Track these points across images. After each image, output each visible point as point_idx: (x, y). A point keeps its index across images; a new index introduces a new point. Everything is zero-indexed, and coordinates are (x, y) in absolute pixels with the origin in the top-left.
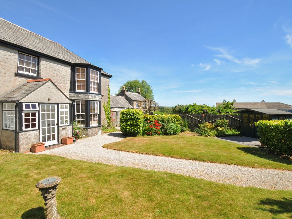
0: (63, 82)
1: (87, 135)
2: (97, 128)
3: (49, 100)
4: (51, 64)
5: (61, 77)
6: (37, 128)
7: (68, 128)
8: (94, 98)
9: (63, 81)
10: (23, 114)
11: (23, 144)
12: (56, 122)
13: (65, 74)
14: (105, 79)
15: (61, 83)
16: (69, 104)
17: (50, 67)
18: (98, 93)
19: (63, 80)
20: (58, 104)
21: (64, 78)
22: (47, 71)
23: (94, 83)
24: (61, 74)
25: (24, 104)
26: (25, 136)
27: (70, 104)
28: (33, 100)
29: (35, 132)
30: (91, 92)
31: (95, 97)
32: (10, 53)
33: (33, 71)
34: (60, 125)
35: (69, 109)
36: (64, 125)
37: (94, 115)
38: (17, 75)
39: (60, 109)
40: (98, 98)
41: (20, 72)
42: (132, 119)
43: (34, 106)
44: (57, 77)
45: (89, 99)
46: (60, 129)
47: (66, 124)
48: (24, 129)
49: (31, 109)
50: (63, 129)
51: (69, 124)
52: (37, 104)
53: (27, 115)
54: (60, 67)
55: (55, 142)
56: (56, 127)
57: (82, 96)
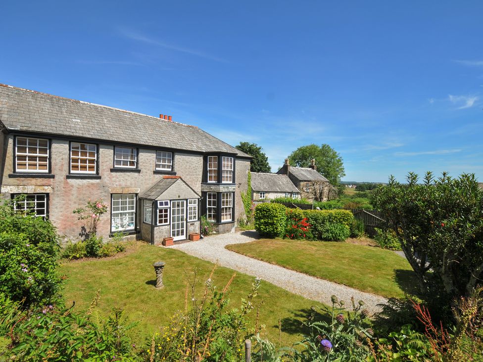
1: (218, 232)
2: (229, 224)
3: (179, 197)
4: (184, 157)
5: (193, 169)
6: (168, 223)
7: (195, 224)
8: (226, 189)
10: (158, 211)
11: (157, 237)
12: (185, 217)
13: (197, 165)
14: (244, 162)
15: (193, 175)
16: (197, 200)
17: (183, 160)
18: (231, 182)
19: (195, 171)
20: (187, 200)
21: (196, 169)
22: (181, 165)
23: (227, 171)
24: (193, 166)
25: (158, 202)
26: (158, 230)
28: (165, 198)
29: (166, 226)
30: (223, 182)
31: (228, 188)
32: (150, 154)
33: (168, 167)
34: (188, 221)
35: (197, 204)
36: (193, 220)
37: (226, 208)
38: (156, 172)
39: (188, 204)
40: (231, 188)
41: (157, 169)
42: (268, 217)
43: (166, 204)
44: (189, 169)
45: (221, 191)
46: (189, 224)
47: (195, 220)
48: (158, 224)
49: (164, 206)
50: (191, 224)
51: (197, 220)
52: (169, 201)
53: (161, 211)
54: (192, 159)
55: (184, 237)
56: (185, 222)
57: (213, 187)
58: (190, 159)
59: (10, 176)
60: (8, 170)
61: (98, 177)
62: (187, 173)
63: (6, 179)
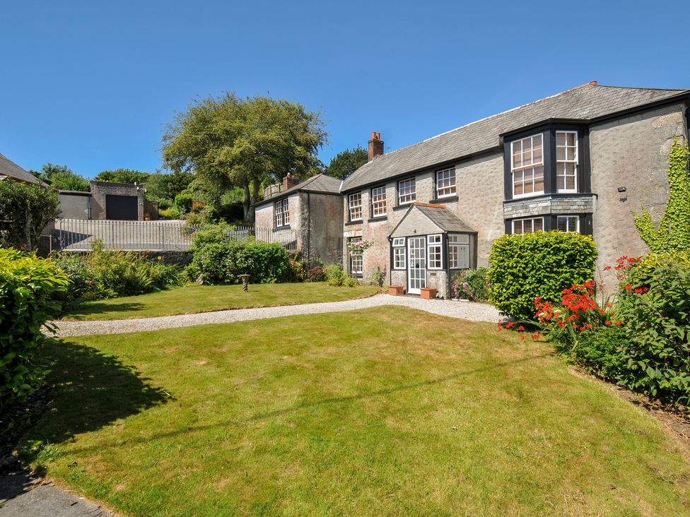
0: (489, 191)
3: (415, 232)
5: (486, 183)
6: (405, 268)
7: (438, 274)
8: (521, 211)
9: (490, 189)
10: (394, 251)
12: (425, 262)
13: (492, 175)
15: (487, 194)
16: (441, 235)
19: (489, 187)
20: (427, 236)
21: (492, 182)
24: (484, 178)
25: (394, 240)
26: (394, 275)
27: (443, 234)
28: (400, 234)
29: (402, 272)
32: (425, 180)
33: (453, 190)
34: (429, 268)
35: (441, 242)
36: (435, 268)
41: (440, 197)
43: (401, 242)
44: (478, 185)
46: (428, 273)
47: (438, 268)
48: (395, 268)
49: (398, 245)
50: (432, 274)
51: (441, 268)
52: (404, 239)
53: (397, 252)
54: (482, 166)
56: (425, 270)
58: (479, 169)
59: (346, 225)
60: (345, 222)
61: (385, 218)
62: (474, 195)
63: (345, 228)
